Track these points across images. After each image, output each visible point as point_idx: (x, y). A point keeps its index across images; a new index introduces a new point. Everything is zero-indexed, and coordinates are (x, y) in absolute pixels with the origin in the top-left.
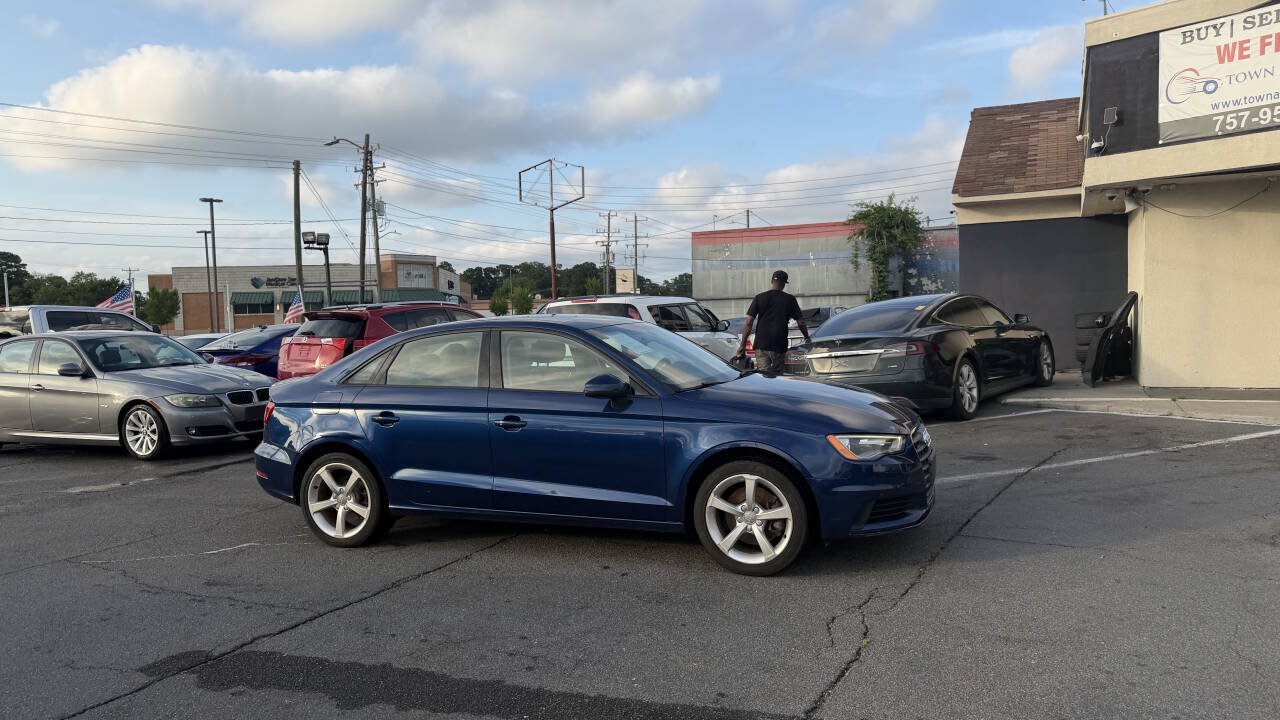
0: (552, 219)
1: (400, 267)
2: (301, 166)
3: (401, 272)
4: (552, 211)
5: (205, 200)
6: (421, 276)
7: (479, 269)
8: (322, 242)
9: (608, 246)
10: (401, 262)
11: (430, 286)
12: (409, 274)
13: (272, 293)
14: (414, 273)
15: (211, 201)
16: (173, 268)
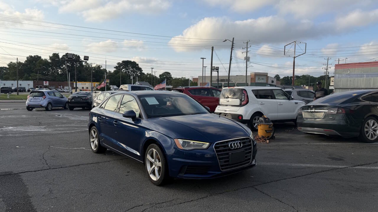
0: (294, 60)
1: (256, 76)
2: (214, 48)
3: (257, 78)
4: (294, 58)
5: (202, 58)
6: (263, 79)
7: (288, 77)
8: (217, 69)
9: (327, 69)
10: (257, 75)
11: (265, 82)
12: (259, 78)
13: (222, 83)
14: (261, 78)
15: (203, 58)
16: (199, 76)
